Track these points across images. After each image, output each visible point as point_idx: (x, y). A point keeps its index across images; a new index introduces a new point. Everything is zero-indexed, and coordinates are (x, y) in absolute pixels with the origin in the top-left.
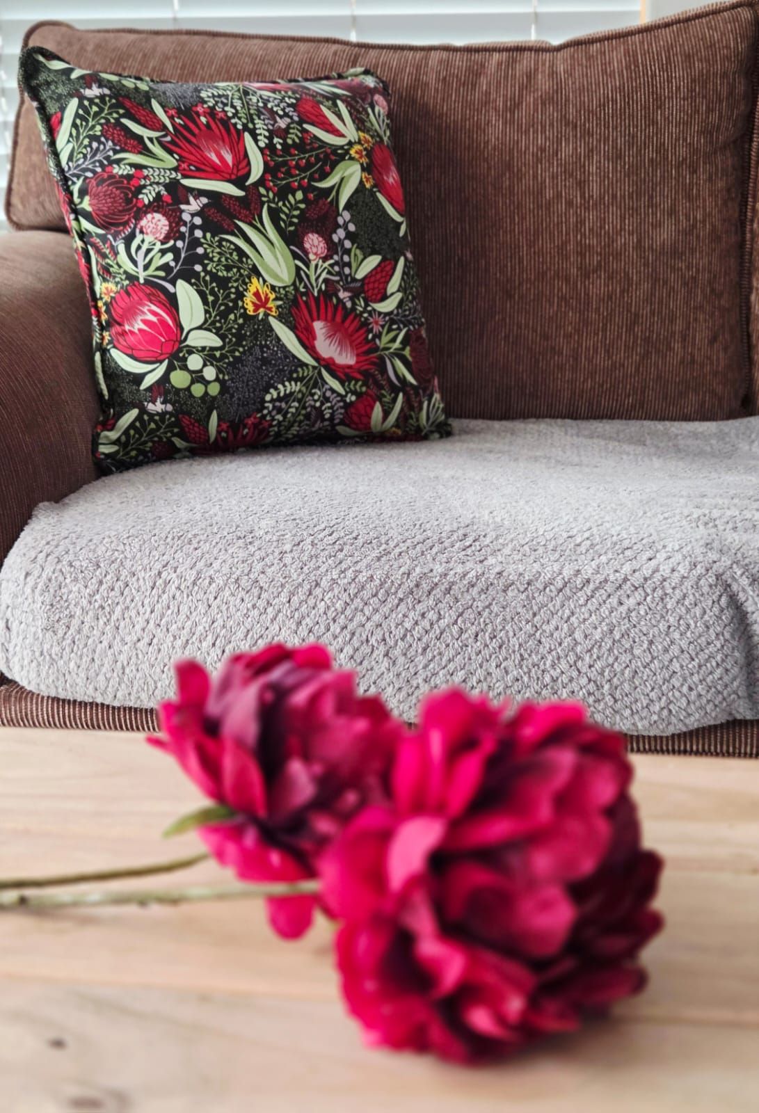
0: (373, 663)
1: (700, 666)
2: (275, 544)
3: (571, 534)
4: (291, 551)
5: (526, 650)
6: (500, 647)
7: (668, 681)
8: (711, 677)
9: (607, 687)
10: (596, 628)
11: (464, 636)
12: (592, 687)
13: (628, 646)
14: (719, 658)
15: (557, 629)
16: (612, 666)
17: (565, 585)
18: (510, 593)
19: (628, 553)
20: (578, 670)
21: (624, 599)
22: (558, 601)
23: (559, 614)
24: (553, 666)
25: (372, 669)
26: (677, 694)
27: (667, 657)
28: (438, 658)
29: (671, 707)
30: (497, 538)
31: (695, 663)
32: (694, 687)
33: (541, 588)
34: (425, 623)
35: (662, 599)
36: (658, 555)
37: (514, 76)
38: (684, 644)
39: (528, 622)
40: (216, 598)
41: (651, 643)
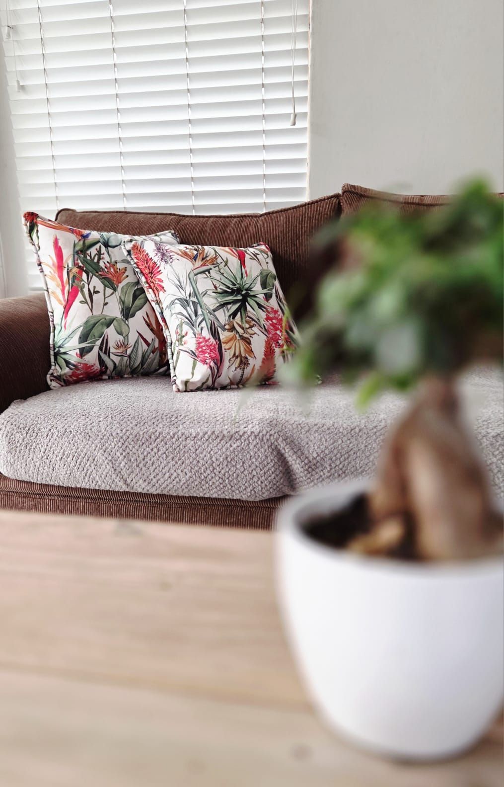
0: (133, 469)
1: (265, 473)
2: (97, 418)
3: (216, 416)
4: (103, 420)
5: (193, 465)
6: (183, 463)
7: (252, 479)
8: (270, 478)
9: (227, 481)
10: (221, 456)
11: (168, 459)
12: (221, 481)
13: (234, 464)
14: (273, 470)
15: (205, 456)
16: (228, 472)
17: (209, 438)
18: (188, 441)
19: (237, 425)
20: (215, 474)
21: (233, 444)
22: (206, 444)
23: (207, 450)
24: (205, 472)
25: (133, 472)
26: (256, 484)
27: (250, 469)
28: (158, 468)
29: (255, 490)
30: (185, 417)
31: (263, 472)
32: (263, 481)
33: (200, 439)
34: (153, 453)
35: (248, 445)
36: (249, 426)
37: (241, 227)
38: (257, 463)
39: (193, 453)
40: (72, 440)
41: (243, 463)
